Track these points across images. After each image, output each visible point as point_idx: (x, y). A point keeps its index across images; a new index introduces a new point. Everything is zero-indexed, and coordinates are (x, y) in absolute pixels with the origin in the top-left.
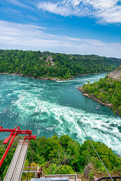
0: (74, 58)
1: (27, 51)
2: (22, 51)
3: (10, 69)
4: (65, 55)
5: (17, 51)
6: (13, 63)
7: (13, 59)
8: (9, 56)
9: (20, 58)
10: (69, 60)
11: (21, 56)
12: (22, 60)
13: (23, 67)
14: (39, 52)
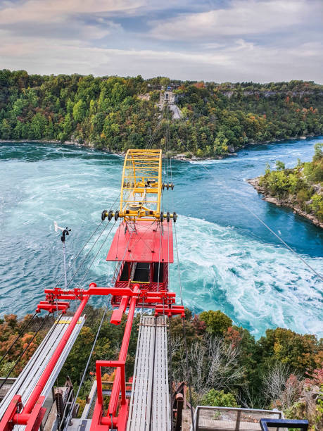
0: (239, 95)
1: (104, 78)
2: (90, 79)
3: (62, 130)
4: (211, 86)
5: (78, 80)
6: (68, 114)
7: (69, 103)
8: (56, 92)
9: (86, 97)
10: (225, 101)
11: (89, 93)
12: (92, 103)
13: (95, 124)
14: (140, 79)
